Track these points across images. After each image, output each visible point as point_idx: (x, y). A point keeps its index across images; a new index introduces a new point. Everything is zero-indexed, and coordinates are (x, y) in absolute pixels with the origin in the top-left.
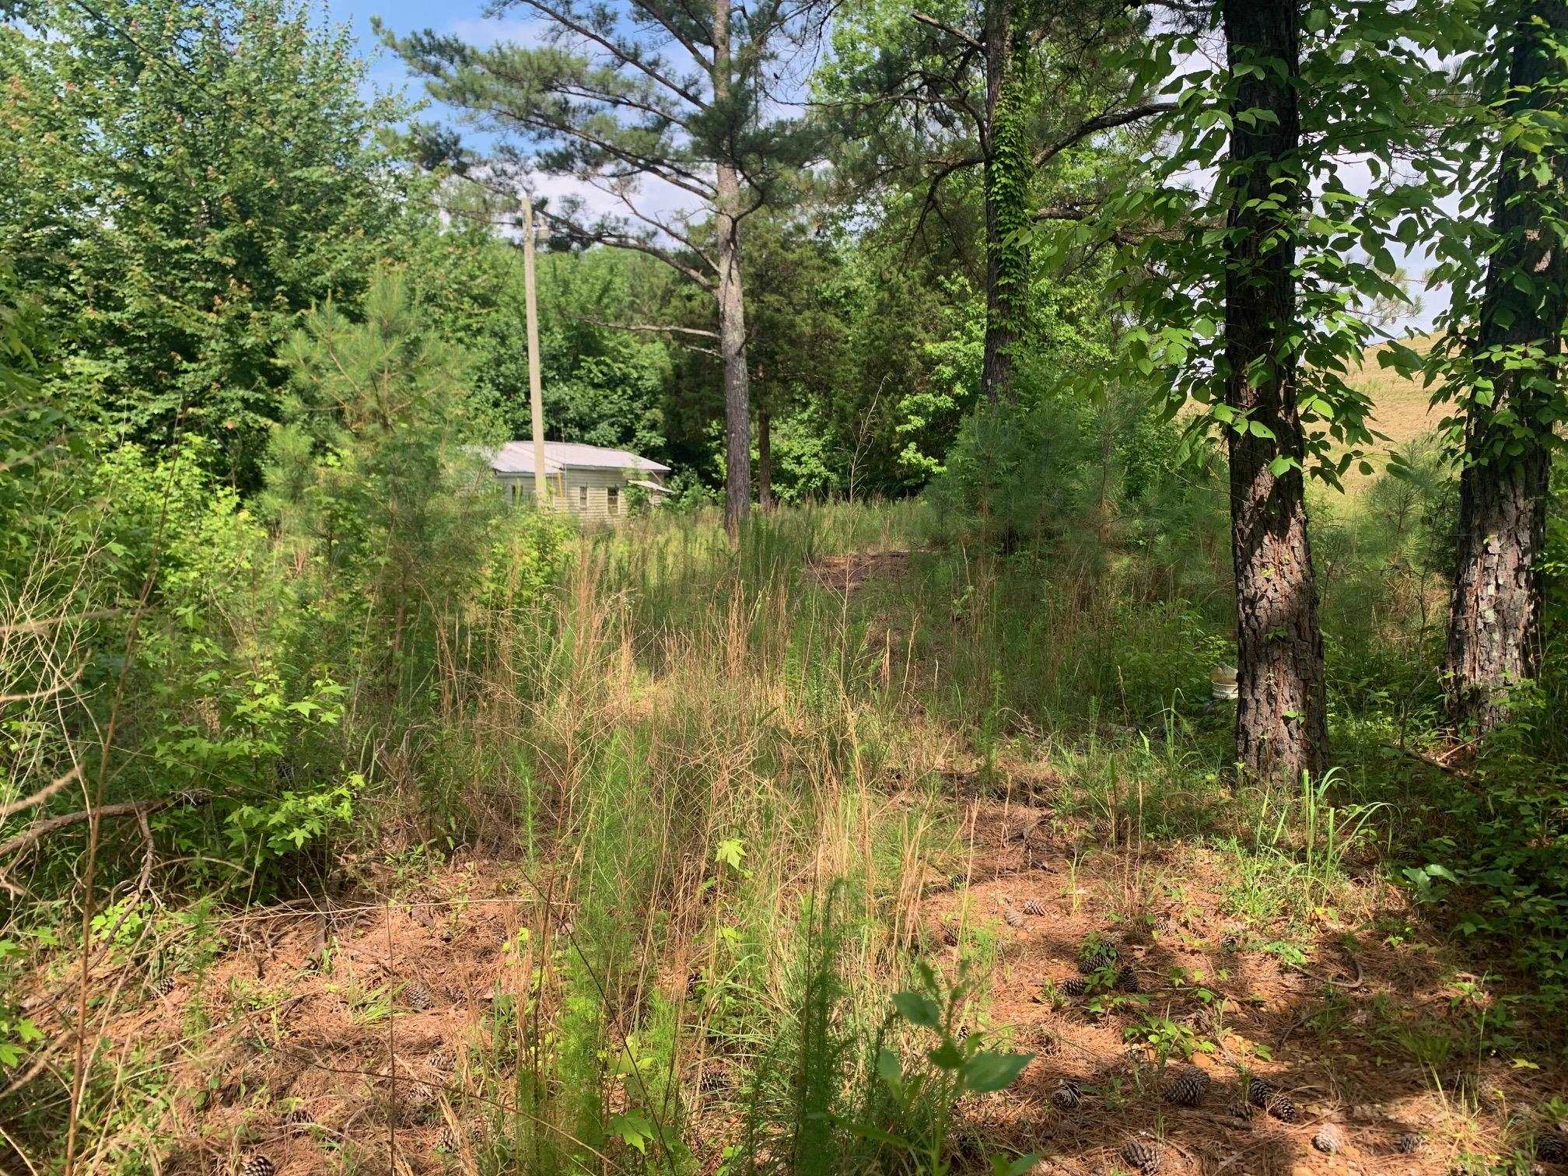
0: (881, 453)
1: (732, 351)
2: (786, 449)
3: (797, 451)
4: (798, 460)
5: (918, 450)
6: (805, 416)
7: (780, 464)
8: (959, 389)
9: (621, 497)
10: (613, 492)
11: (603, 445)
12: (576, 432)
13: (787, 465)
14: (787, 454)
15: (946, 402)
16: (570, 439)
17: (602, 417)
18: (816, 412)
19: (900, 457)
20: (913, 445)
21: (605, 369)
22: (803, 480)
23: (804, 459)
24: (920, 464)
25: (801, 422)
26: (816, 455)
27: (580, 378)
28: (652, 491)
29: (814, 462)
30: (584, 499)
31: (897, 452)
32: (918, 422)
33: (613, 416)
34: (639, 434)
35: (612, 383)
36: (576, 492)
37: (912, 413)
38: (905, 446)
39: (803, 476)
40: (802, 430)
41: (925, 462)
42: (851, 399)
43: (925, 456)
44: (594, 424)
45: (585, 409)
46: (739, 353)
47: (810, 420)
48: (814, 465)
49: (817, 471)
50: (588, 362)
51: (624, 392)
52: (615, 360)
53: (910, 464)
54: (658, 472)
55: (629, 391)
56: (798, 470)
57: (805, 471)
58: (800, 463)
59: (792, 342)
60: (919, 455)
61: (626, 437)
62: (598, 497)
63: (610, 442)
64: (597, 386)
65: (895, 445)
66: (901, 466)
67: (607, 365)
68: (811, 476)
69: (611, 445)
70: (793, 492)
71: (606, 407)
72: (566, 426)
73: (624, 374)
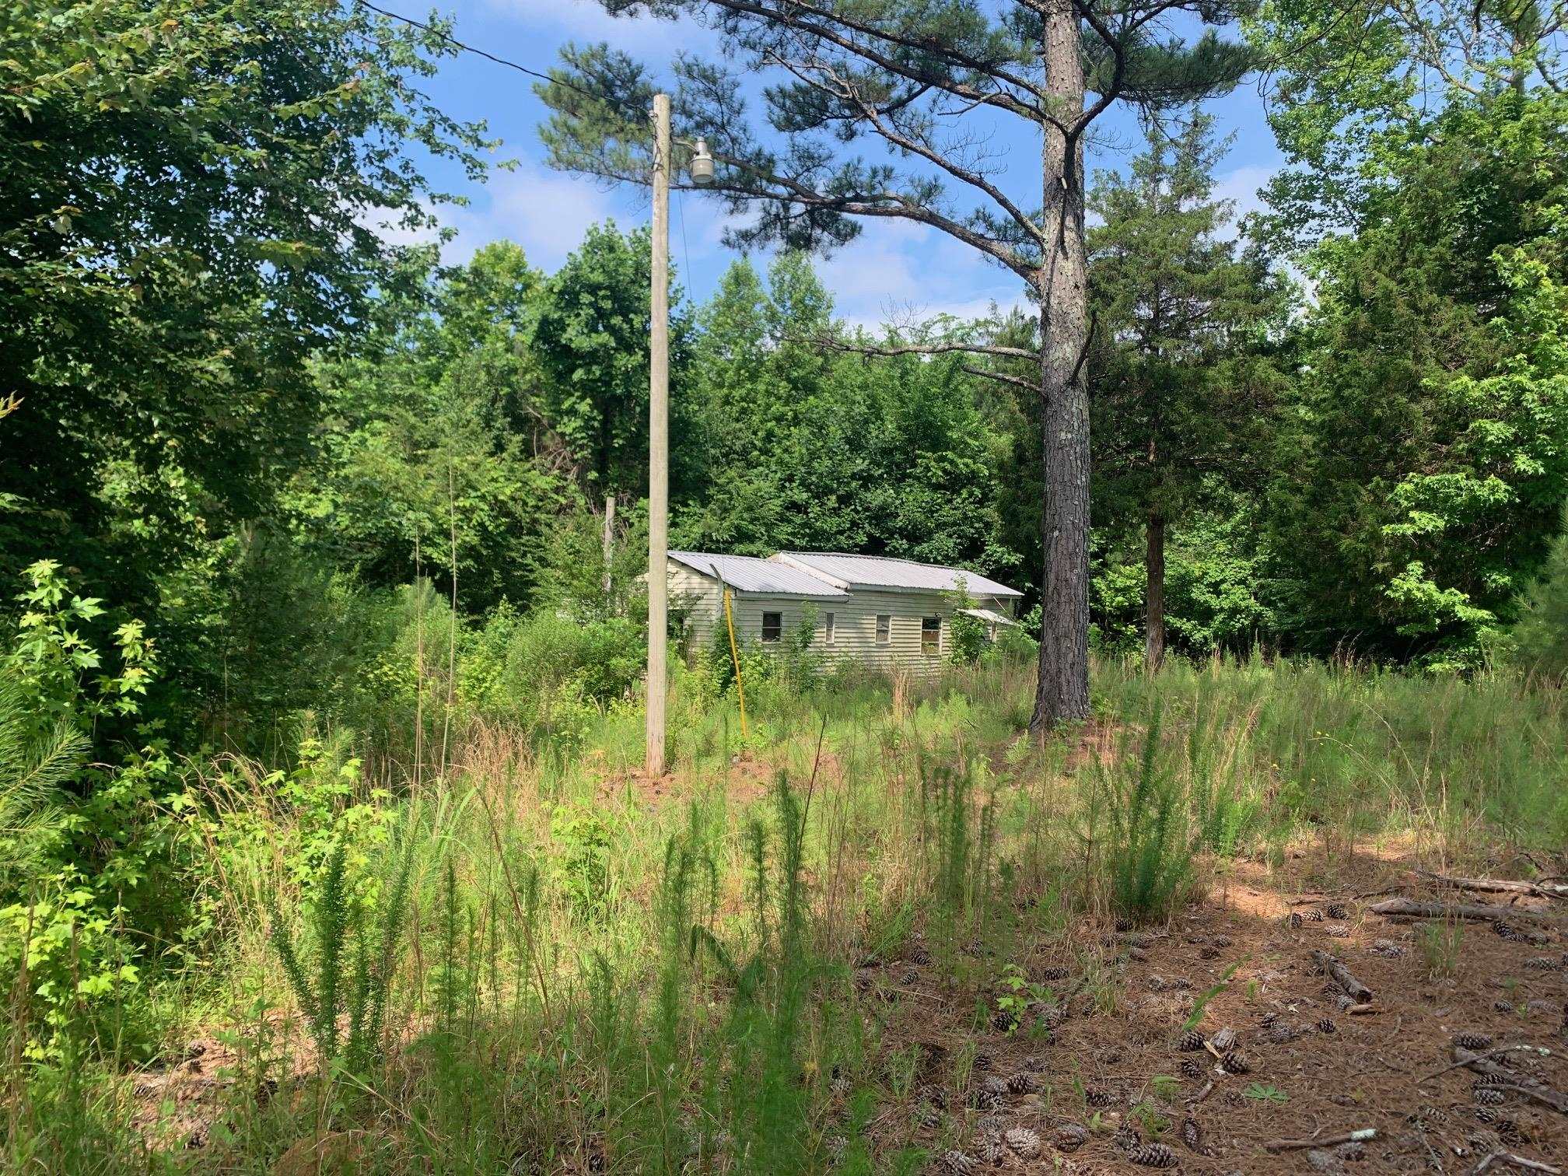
0: (1354, 580)
1: (1058, 379)
2: (1197, 573)
3: (1214, 576)
4: (1215, 588)
5: (1426, 576)
6: (1228, 527)
7: (1189, 592)
8: (1523, 463)
9: (945, 631)
10: (931, 624)
11: (936, 562)
12: (905, 544)
13: (1199, 594)
14: (1199, 580)
15: (1495, 489)
16: (894, 554)
17: (941, 526)
18: (1244, 521)
19: (1389, 586)
20: (1416, 567)
21: (948, 467)
22: (1220, 617)
23: (1224, 587)
24: (1430, 600)
25: (1222, 536)
26: (1242, 582)
27: (918, 479)
28: (995, 625)
29: (1240, 590)
30: (882, 632)
31: (1385, 578)
32: (1428, 522)
33: (954, 524)
34: (989, 549)
35: (954, 483)
36: (871, 623)
37: (1420, 506)
38: (1400, 568)
39: (1222, 610)
40: (1222, 547)
41: (1442, 598)
42: (1299, 490)
43: (1442, 587)
44: (929, 534)
45: (919, 517)
46: (1073, 382)
47: (1235, 534)
48: (1238, 596)
49: (1243, 604)
50: (927, 459)
51: (971, 494)
52: (961, 456)
53: (1410, 601)
54: (1004, 599)
55: (977, 492)
56: (1214, 602)
57: (1226, 605)
58: (1218, 593)
59: (1199, 405)
60: (1430, 586)
61: (970, 552)
62: (905, 631)
63: (947, 557)
64: (936, 487)
65: (1380, 567)
66: (1390, 601)
67: (952, 462)
68: (1235, 611)
69: (949, 561)
70: (1206, 632)
71: (947, 513)
72: (891, 536)
73: (973, 472)
